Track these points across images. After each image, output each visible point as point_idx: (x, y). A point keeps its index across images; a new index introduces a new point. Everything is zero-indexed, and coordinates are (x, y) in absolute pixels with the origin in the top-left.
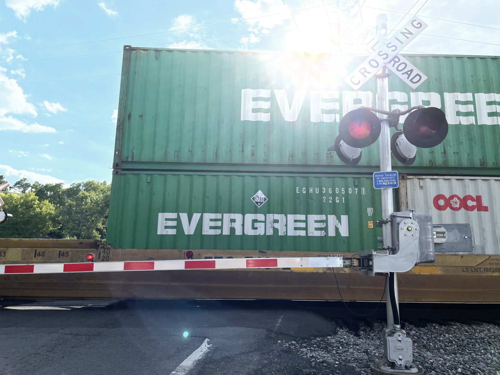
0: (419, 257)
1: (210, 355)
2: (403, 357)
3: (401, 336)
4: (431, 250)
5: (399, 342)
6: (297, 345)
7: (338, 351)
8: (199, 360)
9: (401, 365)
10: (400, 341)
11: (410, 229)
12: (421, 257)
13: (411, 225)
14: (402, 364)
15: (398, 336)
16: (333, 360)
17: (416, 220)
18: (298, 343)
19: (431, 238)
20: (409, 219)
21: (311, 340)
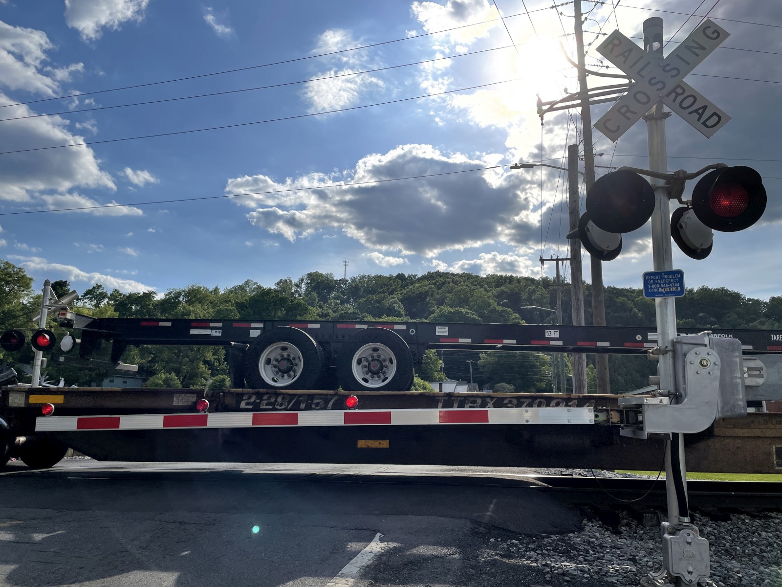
0: (719, 409)
1: (384, 558)
2: (694, 568)
3: (692, 536)
4: (741, 397)
5: (688, 546)
6: (521, 546)
7: (586, 558)
8: (368, 566)
9: (691, 581)
10: (689, 543)
11: (705, 363)
12: (723, 408)
13: (707, 357)
14: (693, 580)
15: (686, 535)
16: (579, 572)
17: (715, 348)
18: (522, 544)
19: (739, 378)
20: (703, 348)
21: (543, 538)
